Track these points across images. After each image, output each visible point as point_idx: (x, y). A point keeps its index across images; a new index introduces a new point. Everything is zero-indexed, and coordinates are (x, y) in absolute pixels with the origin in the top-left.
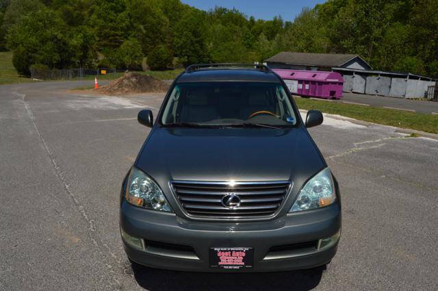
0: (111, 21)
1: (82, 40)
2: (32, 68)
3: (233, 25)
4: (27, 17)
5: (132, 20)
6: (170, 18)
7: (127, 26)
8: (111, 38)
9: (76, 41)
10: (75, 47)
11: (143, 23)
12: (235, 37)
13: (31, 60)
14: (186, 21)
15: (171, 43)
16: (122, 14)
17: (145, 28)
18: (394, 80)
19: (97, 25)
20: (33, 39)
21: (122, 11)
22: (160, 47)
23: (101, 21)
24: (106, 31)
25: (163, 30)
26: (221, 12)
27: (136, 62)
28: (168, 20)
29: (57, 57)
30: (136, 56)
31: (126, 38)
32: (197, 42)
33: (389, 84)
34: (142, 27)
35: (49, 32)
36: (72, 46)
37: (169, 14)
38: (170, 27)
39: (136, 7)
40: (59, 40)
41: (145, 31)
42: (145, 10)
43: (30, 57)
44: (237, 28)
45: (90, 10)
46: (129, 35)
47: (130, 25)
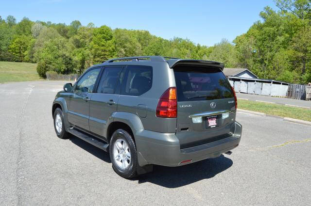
0: (103, 46)
1: (81, 57)
2: (47, 73)
4: (48, 43)
5: (117, 45)
6: (142, 44)
7: (113, 49)
8: (102, 56)
9: (77, 58)
10: (77, 62)
11: (124, 47)
13: (47, 69)
14: (151, 46)
16: (108, 42)
17: (125, 51)
18: (264, 84)
19: (94, 48)
20: (50, 56)
21: (109, 40)
23: (96, 46)
24: (99, 52)
25: (137, 52)
28: (140, 46)
29: (64, 67)
31: (111, 56)
33: (261, 87)
34: (123, 50)
35: (61, 52)
36: (75, 61)
37: (142, 42)
38: (142, 50)
39: (119, 37)
40: (67, 57)
41: (124, 53)
43: (47, 67)
44: (188, 51)
46: (114, 55)
47: (115, 48)
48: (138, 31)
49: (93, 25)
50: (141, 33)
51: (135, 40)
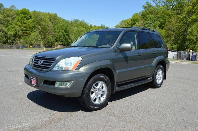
0: (24, 23)
1: (14, 32)
3: (82, 28)
5: (35, 23)
6: (52, 23)
7: (32, 26)
8: (24, 32)
9: (11, 32)
10: (11, 35)
11: (40, 25)
12: (83, 33)
14: (61, 25)
15: (53, 35)
16: (29, 20)
21: (29, 19)
22: (49, 37)
23: (19, 23)
25: (49, 28)
26: (76, 21)
27: (38, 43)
28: (51, 24)
30: (38, 41)
31: (32, 32)
32: (66, 35)
34: (39, 27)
37: (52, 21)
38: (53, 27)
39: (36, 17)
41: (41, 29)
42: (41, 19)
44: (84, 29)
45: (12, 18)
46: (33, 30)
47: (34, 26)
48: (49, 14)
49: (15, 7)
50: (52, 15)
51: (47, 20)
